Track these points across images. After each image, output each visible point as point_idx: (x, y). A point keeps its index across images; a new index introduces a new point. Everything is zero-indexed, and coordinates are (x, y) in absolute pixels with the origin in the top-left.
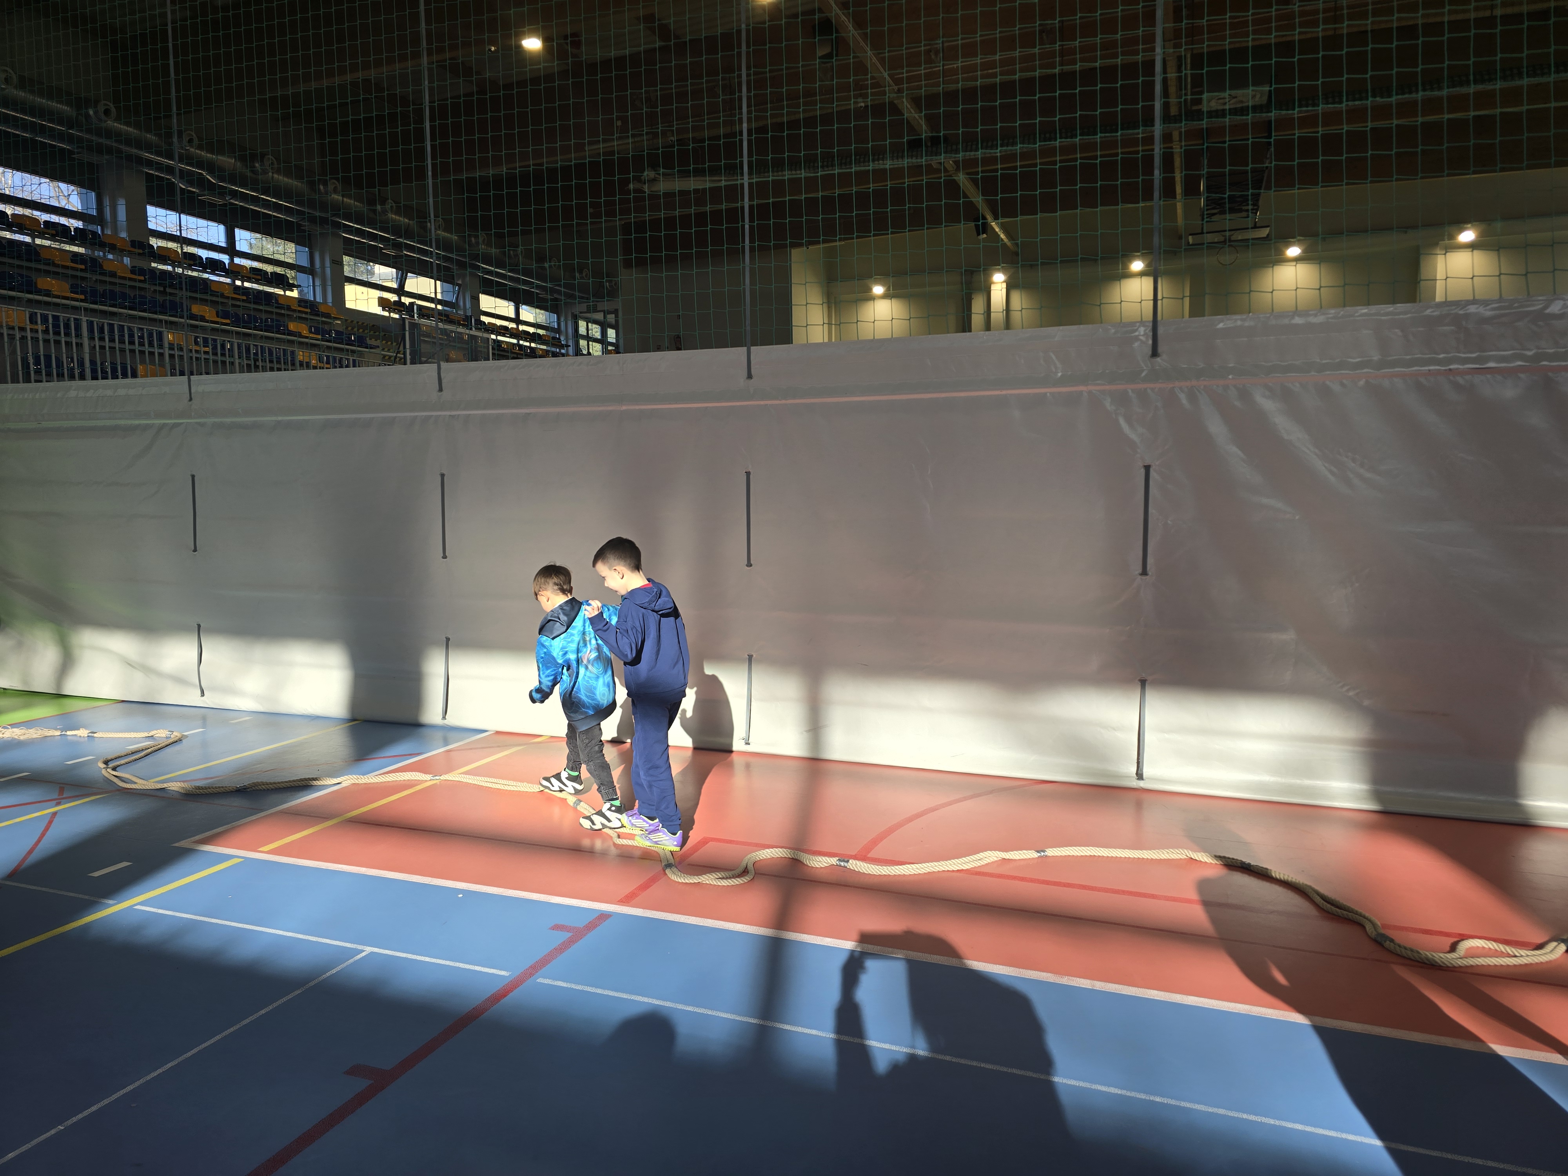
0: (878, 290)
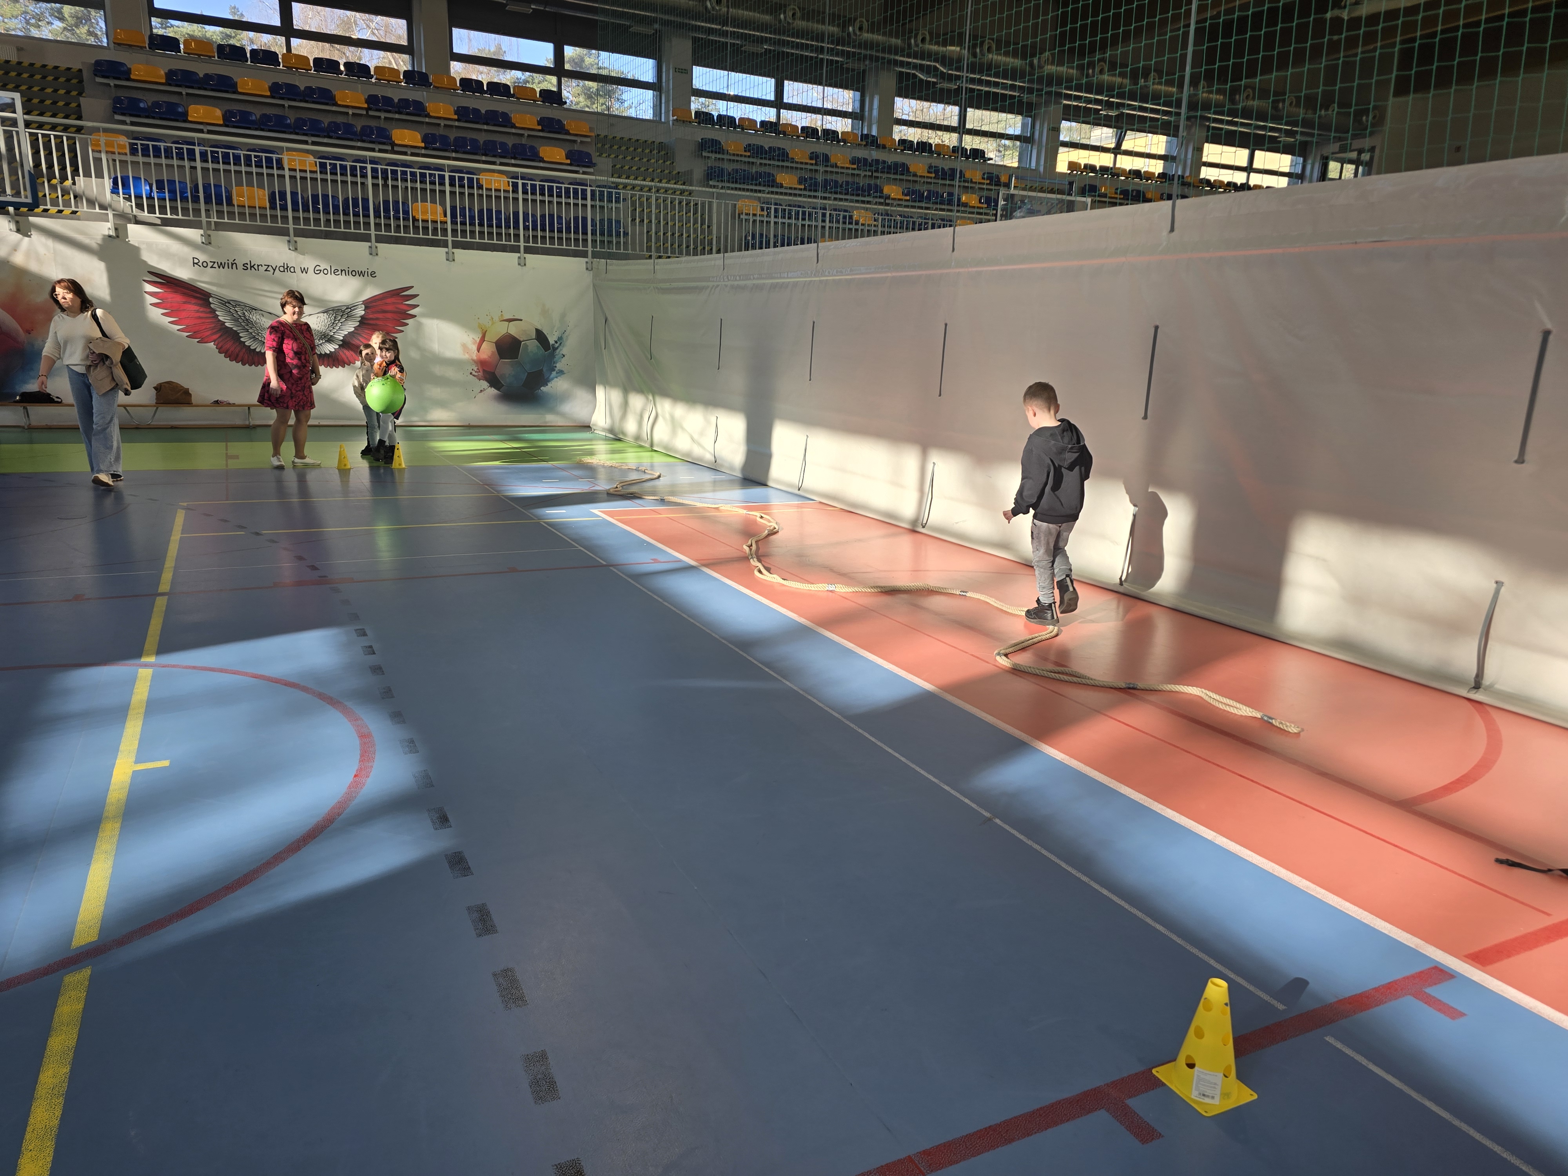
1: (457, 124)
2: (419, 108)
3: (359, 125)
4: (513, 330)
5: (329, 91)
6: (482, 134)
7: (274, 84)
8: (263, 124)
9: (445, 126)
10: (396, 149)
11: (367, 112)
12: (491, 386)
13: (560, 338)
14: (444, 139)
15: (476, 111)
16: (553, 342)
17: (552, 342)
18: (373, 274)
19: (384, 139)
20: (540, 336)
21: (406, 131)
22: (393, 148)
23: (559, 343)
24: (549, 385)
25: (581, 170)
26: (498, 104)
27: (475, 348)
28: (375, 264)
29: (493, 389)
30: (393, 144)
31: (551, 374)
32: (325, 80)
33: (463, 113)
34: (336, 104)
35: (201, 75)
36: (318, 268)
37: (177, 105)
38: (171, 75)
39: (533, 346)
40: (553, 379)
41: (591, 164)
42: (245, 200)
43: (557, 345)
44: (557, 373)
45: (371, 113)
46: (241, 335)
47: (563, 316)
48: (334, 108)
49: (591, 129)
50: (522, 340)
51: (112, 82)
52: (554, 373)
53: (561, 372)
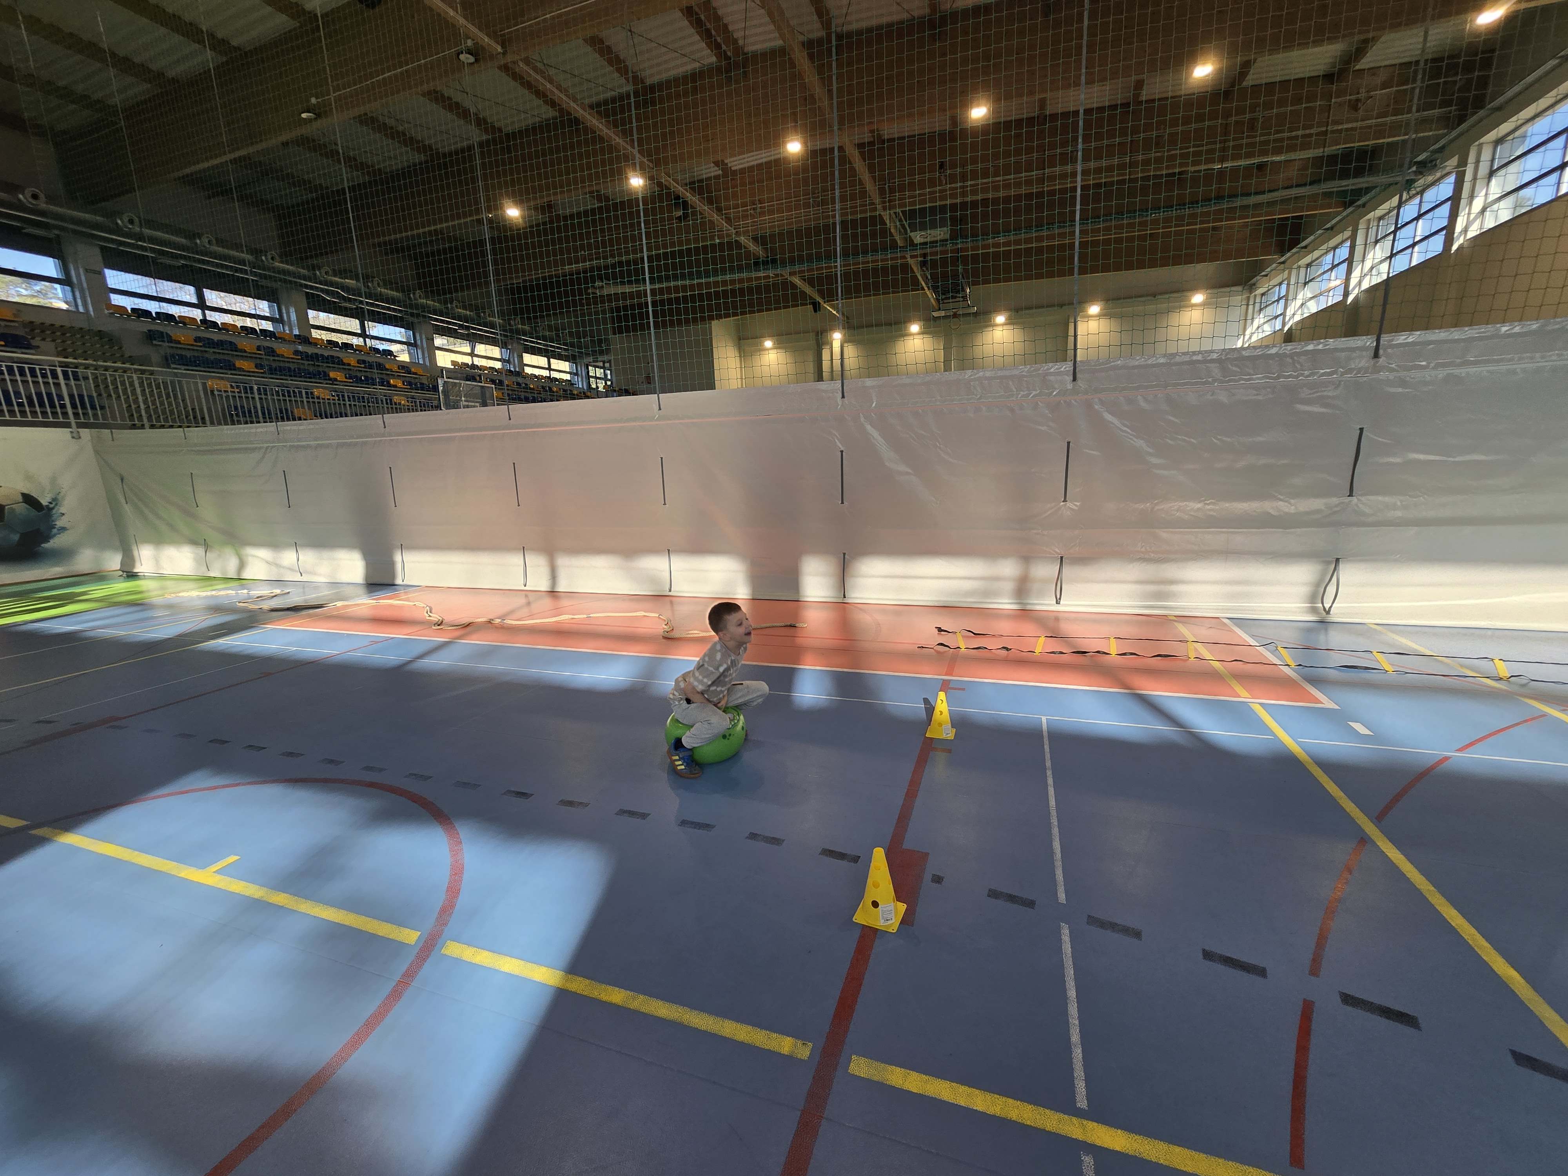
0: (768, 344)
13: (55, 500)
16: (47, 504)
17: (44, 502)
20: (29, 500)
25: (19, 351)
31: (51, 531)
40: (55, 535)
41: (29, 345)
43: (51, 506)
44: (58, 530)
50: (4, 504)
52: (55, 531)
53: (63, 529)
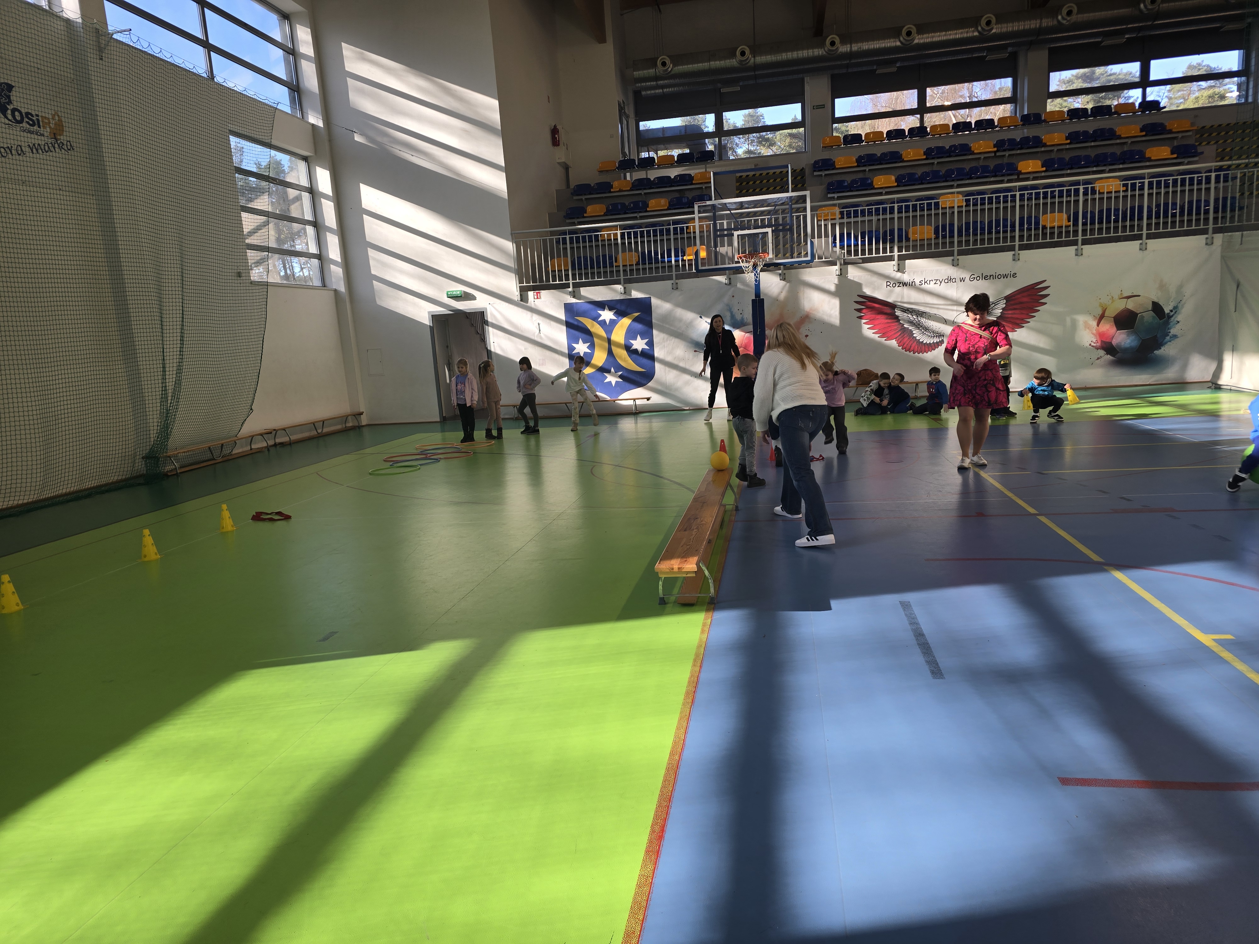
1: (1068, 147)
2: (1037, 142)
3: (992, 164)
4: (1131, 305)
5: (967, 145)
6: (1091, 149)
7: (928, 149)
8: (922, 180)
9: (1058, 150)
10: (1021, 176)
11: (995, 154)
12: (1107, 354)
13: (1176, 308)
14: (1061, 160)
15: (1085, 133)
16: (1169, 312)
17: (1167, 311)
18: (1014, 275)
19: (1013, 172)
20: (1157, 308)
21: (1030, 161)
22: (1018, 176)
23: (1174, 311)
24: (1163, 348)
25: (1186, 161)
26: (1103, 123)
27: (1094, 323)
28: (1017, 267)
29: (1109, 356)
30: (1020, 173)
31: (1165, 338)
32: (964, 137)
33: (1073, 137)
34: (973, 153)
35: (879, 155)
36: (973, 276)
37: (867, 179)
38: (860, 161)
39: (1149, 316)
40: (1166, 343)
41: (1196, 154)
42: (918, 237)
43: (1172, 314)
44: (1171, 337)
45: (998, 154)
46: (914, 332)
47: (1180, 288)
48: (970, 157)
49: (1193, 124)
50: (1138, 312)
51: (823, 173)
52: (1168, 338)
53: (1175, 336)
